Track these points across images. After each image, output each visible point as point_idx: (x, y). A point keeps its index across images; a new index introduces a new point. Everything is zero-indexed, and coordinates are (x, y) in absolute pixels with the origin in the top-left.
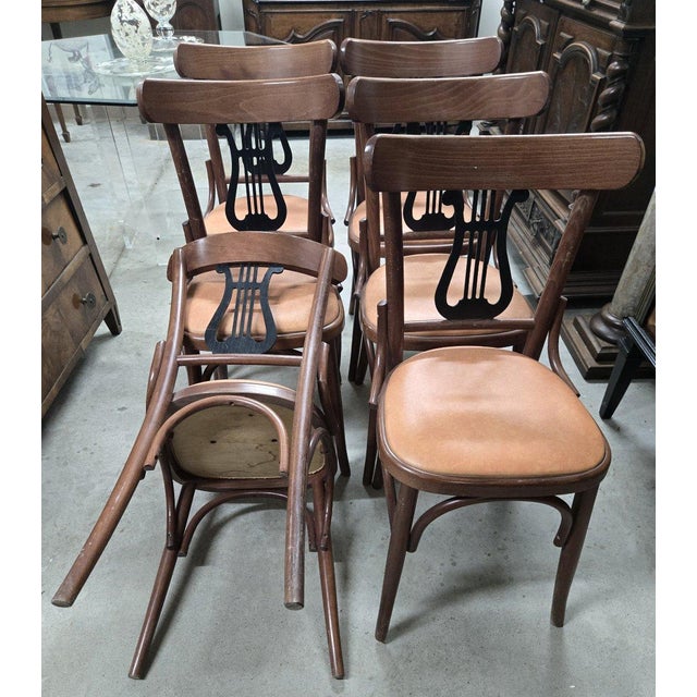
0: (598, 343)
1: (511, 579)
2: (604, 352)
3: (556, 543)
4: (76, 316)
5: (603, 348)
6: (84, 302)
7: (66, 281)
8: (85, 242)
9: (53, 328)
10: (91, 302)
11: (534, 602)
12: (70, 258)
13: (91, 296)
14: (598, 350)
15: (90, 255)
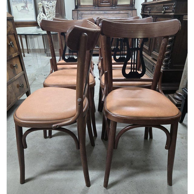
0: (176, 101)
1: (152, 169)
2: (178, 103)
3: (166, 148)
4: (17, 90)
5: (178, 102)
6: (20, 86)
7: (16, 79)
8: (23, 70)
9: (10, 91)
10: (22, 86)
11: (161, 177)
12: (18, 73)
13: (23, 85)
14: (176, 103)
15: (24, 74)
